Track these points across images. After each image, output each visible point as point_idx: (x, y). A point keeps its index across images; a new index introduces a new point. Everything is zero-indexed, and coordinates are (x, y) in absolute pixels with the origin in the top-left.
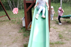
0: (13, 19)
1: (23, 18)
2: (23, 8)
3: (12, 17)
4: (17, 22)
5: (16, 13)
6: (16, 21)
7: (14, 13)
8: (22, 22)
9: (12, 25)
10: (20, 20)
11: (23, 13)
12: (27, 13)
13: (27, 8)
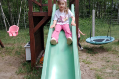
0: (9, 46)
1: (27, 44)
2: (27, 26)
3: (8, 42)
4: (17, 52)
5: (15, 35)
6: (13, 49)
7: (11, 35)
8: (25, 51)
9: (6, 57)
10: (21, 48)
11: (28, 35)
12: (35, 34)
13: (35, 26)
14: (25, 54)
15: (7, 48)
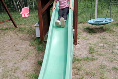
0: (21, 26)
1: (37, 24)
2: (36, 8)
3: (20, 23)
4: (28, 31)
5: (26, 16)
6: (25, 29)
7: (23, 16)
8: (35, 30)
9: (20, 35)
10: (31, 27)
11: (37, 17)
12: (43, 15)
13: (42, 8)
14: (35, 32)
15: (20, 28)
